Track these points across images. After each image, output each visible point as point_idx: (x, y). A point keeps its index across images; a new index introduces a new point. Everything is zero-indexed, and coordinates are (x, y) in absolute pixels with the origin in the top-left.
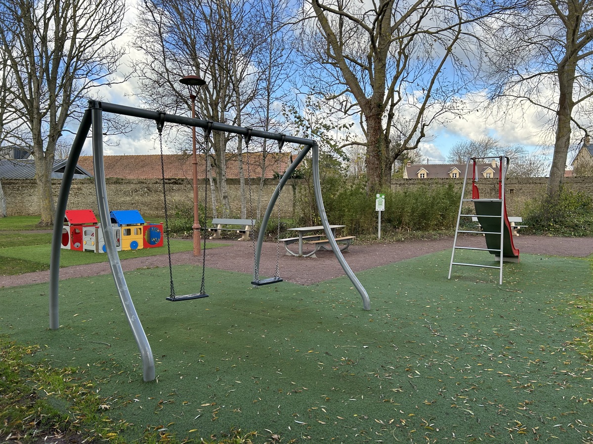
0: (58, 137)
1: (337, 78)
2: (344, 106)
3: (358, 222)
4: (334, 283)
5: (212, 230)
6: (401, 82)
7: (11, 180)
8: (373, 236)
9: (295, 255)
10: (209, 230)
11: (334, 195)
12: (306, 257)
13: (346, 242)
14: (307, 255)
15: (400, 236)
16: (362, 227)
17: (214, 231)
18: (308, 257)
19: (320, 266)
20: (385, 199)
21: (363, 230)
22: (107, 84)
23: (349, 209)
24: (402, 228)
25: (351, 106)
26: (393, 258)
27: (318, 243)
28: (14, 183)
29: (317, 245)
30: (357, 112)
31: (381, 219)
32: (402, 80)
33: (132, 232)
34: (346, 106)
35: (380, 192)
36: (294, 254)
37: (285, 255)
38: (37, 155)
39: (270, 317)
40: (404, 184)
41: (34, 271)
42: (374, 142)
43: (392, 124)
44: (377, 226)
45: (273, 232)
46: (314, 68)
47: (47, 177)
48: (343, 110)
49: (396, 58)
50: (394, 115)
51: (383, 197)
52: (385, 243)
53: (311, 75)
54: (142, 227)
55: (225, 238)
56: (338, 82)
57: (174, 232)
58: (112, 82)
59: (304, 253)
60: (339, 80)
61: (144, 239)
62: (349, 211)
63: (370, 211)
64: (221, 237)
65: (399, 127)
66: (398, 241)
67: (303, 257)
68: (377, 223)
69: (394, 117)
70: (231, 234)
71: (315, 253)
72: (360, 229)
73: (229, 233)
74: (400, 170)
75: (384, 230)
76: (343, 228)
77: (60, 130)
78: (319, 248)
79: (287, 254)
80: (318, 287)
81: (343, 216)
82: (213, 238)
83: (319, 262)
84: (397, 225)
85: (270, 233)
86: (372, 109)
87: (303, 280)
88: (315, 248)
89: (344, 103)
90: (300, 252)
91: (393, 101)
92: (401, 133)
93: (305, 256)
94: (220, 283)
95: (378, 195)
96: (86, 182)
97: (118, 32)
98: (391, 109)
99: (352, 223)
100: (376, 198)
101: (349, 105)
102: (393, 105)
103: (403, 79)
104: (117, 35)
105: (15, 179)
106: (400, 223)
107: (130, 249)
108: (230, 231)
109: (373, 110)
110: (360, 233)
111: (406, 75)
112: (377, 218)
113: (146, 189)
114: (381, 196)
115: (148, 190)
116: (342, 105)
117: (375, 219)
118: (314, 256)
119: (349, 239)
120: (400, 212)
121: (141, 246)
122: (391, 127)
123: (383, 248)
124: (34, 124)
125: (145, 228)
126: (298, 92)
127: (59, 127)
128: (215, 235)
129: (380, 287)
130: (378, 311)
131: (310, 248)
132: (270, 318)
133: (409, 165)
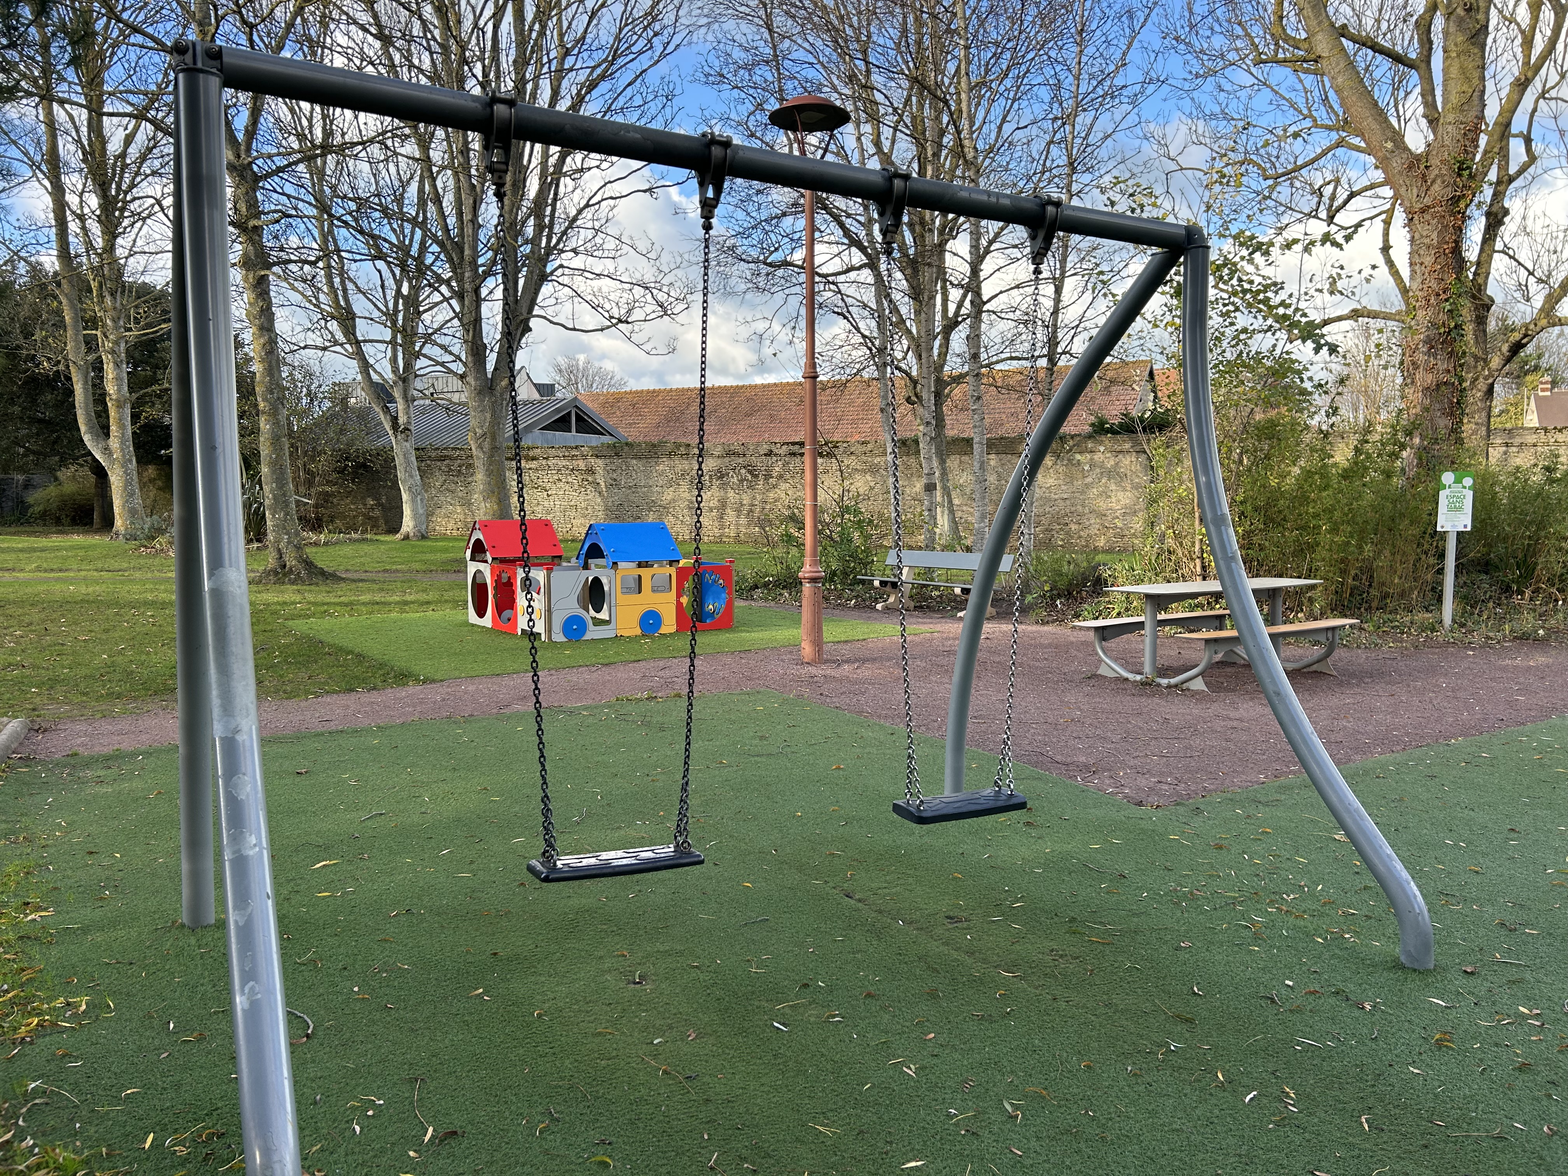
0: (522, 335)
1: (1305, 112)
2: (1326, 199)
3: (1368, 571)
4: (1266, 804)
5: (883, 583)
6: (1537, 101)
7: (445, 449)
8: (1422, 616)
9: (1131, 676)
10: (877, 583)
11: (1283, 476)
12: (1169, 687)
13: (1322, 638)
14: (1173, 681)
15: (1528, 621)
16: (1383, 584)
17: (888, 589)
18: (1176, 686)
19: (1219, 725)
20: (1474, 488)
21: (1386, 596)
22: (645, 191)
23: (1336, 523)
24: (1536, 591)
25: (1352, 195)
26: (1511, 704)
27: (1216, 640)
28: (450, 458)
29: (1213, 647)
30: (1371, 218)
31: (1457, 559)
32: (1542, 96)
33: (646, 584)
34: (1333, 198)
35: (1453, 464)
36: (1125, 674)
37: (1095, 676)
38: (473, 383)
39: (971, 954)
40: (1535, 445)
41: (351, 690)
42: (1438, 295)
43: (1499, 246)
44: (1441, 583)
45: (1070, 594)
46: (1227, 87)
47: (494, 438)
48: (1323, 215)
49: (1518, 25)
50: (1506, 212)
51: (1468, 481)
52: (1469, 646)
53: (1217, 110)
54: (673, 571)
55: (921, 607)
56: (1308, 123)
57: (784, 587)
58: (659, 184)
59: (1163, 672)
60: (1311, 116)
61: (679, 605)
62: (1334, 530)
63: (1415, 531)
64: (912, 604)
65: (1524, 256)
66: (1523, 638)
67: (1159, 685)
68: (1441, 571)
69: (1507, 220)
70: (941, 596)
71: (1201, 674)
72: (1373, 592)
73: (935, 593)
74: (1512, 409)
75: (1465, 597)
76: (1313, 587)
77: (525, 315)
78: (1219, 657)
79: (1103, 671)
80: (1197, 822)
81: (1312, 547)
82: (887, 608)
83: (1215, 708)
84: (1518, 583)
85: (1059, 596)
86: (1433, 182)
87: (1142, 782)
88: (1204, 658)
89: (1328, 190)
90: (1147, 669)
91: (1504, 166)
92: (1531, 273)
93: (1164, 682)
94: (838, 768)
95: (1448, 478)
96: (605, 453)
97: (668, 43)
98: (1498, 196)
99: (1344, 572)
100: (1439, 487)
101: (1342, 195)
102: (1505, 181)
103: (1544, 92)
104: (666, 52)
105: (453, 449)
106: (1527, 571)
107: (638, 631)
108: (937, 588)
109: (1437, 187)
110: (1374, 604)
111: (1554, 78)
112: (1442, 556)
113: (743, 471)
114: (1458, 481)
115: (750, 472)
116: (1321, 195)
117: (1432, 560)
118: (1198, 685)
119: (1333, 629)
120: (1530, 537)
121: (669, 625)
122: (1496, 255)
123: (1465, 664)
124: (466, 303)
125: (682, 573)
126: (1173, 166)
127: (524, 310)
128: (892, 599)
129: (1469, 843)
130: (1472, 981)
131: (1189, 655)
132: (969, 961)
133: (1543, 390)
